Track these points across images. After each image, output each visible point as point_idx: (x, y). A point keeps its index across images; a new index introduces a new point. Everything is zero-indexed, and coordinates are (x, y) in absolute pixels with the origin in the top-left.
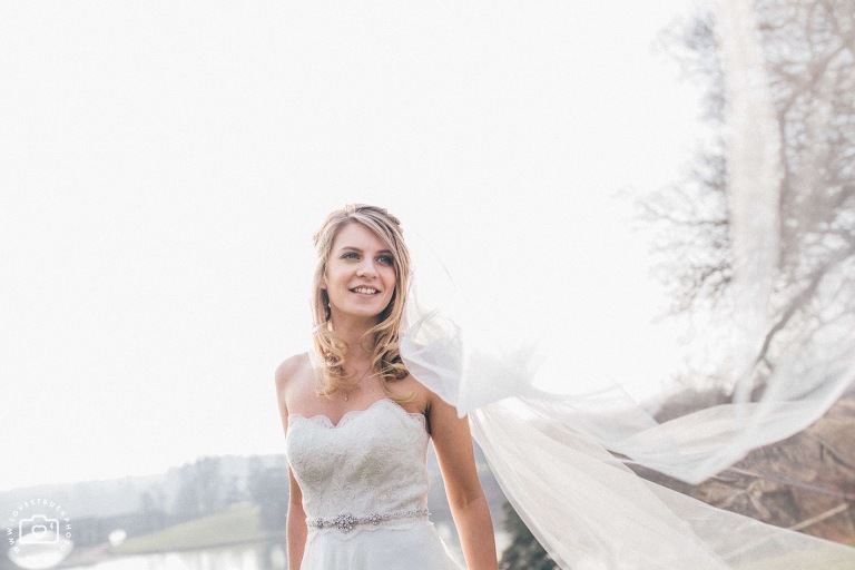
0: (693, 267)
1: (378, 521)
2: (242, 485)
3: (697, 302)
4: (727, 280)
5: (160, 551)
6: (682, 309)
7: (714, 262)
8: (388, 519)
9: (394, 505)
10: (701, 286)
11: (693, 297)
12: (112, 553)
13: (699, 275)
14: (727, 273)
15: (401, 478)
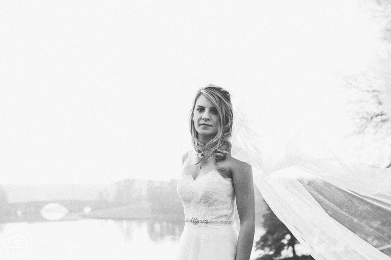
0: (367, 113)
1: (207, 222)
2: (144, 193)
3: (367, 130)
4: (384, 121)
5: (106, 218)
6: (359, 133)
7: (378, 112)
8: (211, 222)
9: (214, 217)
10: (370, 122)
11: (366, 127)
12: (85, 217)
13: (369, 117)
14: (384, 117)
15: (218, 205)
